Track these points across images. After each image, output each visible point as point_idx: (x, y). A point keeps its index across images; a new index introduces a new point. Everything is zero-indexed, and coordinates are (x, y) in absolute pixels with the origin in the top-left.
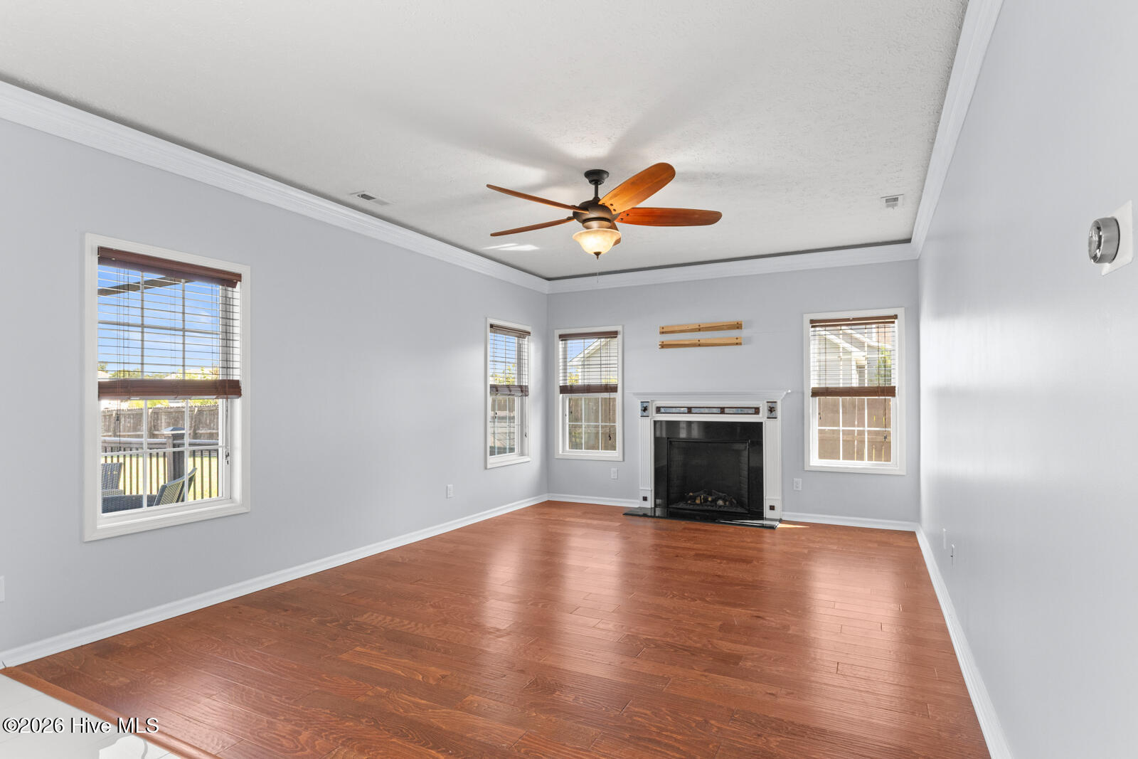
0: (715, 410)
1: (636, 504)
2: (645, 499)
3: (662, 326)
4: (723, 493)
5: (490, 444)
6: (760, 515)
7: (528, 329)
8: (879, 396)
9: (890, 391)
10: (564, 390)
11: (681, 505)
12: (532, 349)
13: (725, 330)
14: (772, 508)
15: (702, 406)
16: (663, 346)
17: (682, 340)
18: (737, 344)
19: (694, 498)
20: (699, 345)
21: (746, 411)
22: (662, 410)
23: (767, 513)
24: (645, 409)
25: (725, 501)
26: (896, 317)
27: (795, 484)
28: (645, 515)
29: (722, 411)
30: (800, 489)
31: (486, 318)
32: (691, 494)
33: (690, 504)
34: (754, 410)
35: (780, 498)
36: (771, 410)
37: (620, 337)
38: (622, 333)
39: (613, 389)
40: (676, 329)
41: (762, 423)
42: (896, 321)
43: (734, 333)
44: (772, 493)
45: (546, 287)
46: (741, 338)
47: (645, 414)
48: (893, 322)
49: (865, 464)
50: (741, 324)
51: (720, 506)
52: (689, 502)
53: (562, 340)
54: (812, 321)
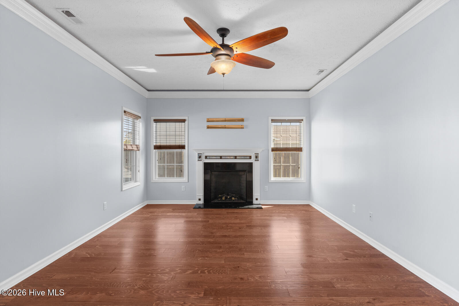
0: (232, 157)
1: (195, 202)
2: (200, 200)
3: (208, 118)
4: (234, 194)
5: (124, 177)
6: (251, 203)
7: (140, 115)
8: (296, 151)
9: (300, 149)
10: (157, 147)
11: (216, 201)
12: (140, 126)
13: (237, 121)
14: (257, 199)
15: (226, 155)
16: (208, 127)
17: (216, 125)
18: (242, 128)
19: (221, 198)
20: (225, 128)
21: (245, 158)
22: (208, 157)
23: (255, 202)
24: (200, 157)
25: (235, 198)
26: (302, 120)
27: (265, 189)
28: (200, 208)
29: (235, 157)
30: (267, 190)
31: (122, 107)
32: (220, 196)
33: (220, 200)
34: (249, 157)
35: (259, 195)
36: (256, 157)
37: (186, 122)
38: (187, 120)
39: (183, 147)
40: (215, 120)
41: (252, 163)
42: (302, 122)
43: (240, 123)
44: (256, 193)
45: (147, 94)
46: (243, 125)
47: (200, 159)
48: (301, 122)
49: (290, 179)
50: (244, 119)
51: (234, 200)
52: (219, 199)
53: (155, 122)
54: (272, 120)
